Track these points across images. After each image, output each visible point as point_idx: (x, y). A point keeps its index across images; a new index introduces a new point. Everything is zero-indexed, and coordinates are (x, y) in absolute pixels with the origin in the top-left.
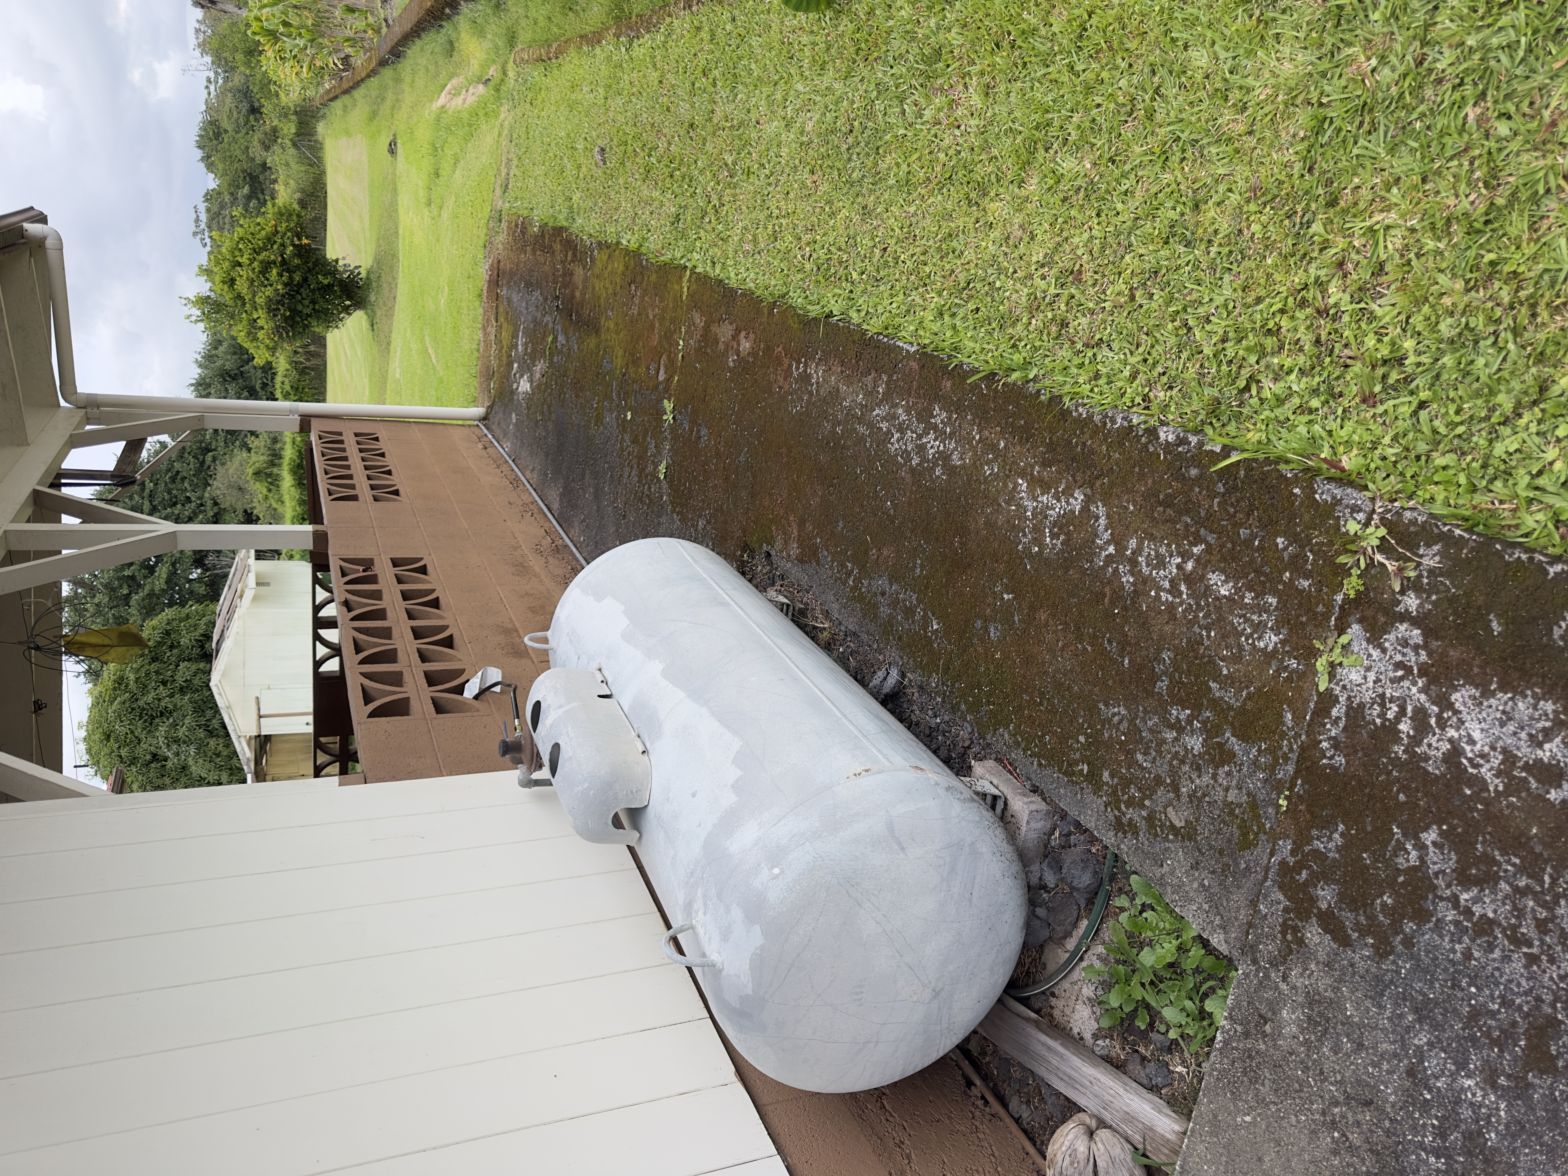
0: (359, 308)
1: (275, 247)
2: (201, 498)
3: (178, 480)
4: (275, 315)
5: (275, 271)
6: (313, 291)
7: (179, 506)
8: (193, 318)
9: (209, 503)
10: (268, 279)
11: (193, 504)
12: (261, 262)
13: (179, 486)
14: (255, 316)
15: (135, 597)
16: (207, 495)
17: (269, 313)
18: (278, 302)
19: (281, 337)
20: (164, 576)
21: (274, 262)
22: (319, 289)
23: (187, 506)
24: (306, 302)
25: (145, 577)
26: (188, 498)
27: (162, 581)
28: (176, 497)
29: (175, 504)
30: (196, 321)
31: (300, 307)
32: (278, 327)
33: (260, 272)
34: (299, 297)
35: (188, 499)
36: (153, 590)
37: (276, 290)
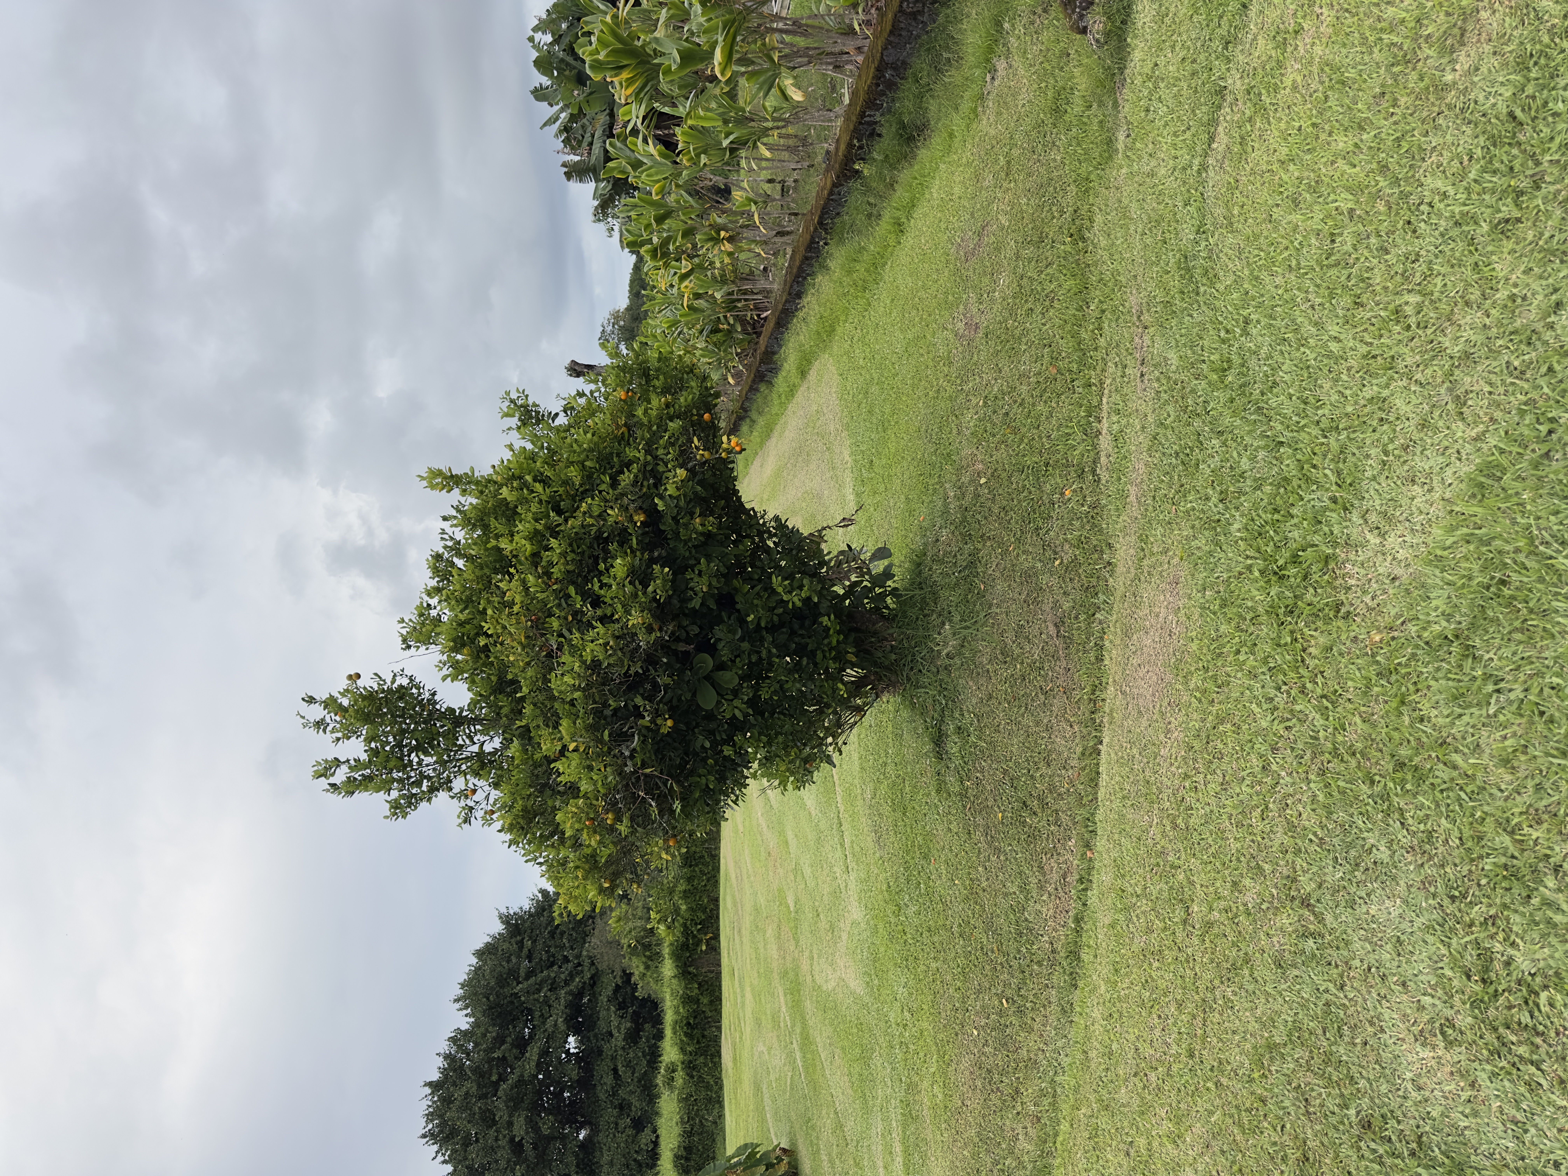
0: (891, 686)
1: (626, 478)
2: (578, 956)
3: (557, 936)
4: (620, 737)
5: (620, 566)
6: (754, 635)
7: (555, 968)
8: (340, 775)
9: (587, 962)
10: (597, 602)
11: (570, 965)
12: (575, 541)
13: (558, 942)
14: (548, 747)
15: (503, 1086)
16: (585, 953)
17: (594, 729)
18: (633, 684)
19: (640, 819)
20: (535, 1058)
21: (623, 536)
22: (772, 629)
23: (565, 966)
24: (729, 678)
25: (517, 1058)
26: (566, 957)
27: (533, 1064)
28: (553, 956)
29: (552, 964)
30: (351, 787)
31: (708, 700)
32: (628, 782)
33: (570, 578)
34: (707, 662)
35: (566, 960)
36: (522, 1076)
37: (626, 636)
